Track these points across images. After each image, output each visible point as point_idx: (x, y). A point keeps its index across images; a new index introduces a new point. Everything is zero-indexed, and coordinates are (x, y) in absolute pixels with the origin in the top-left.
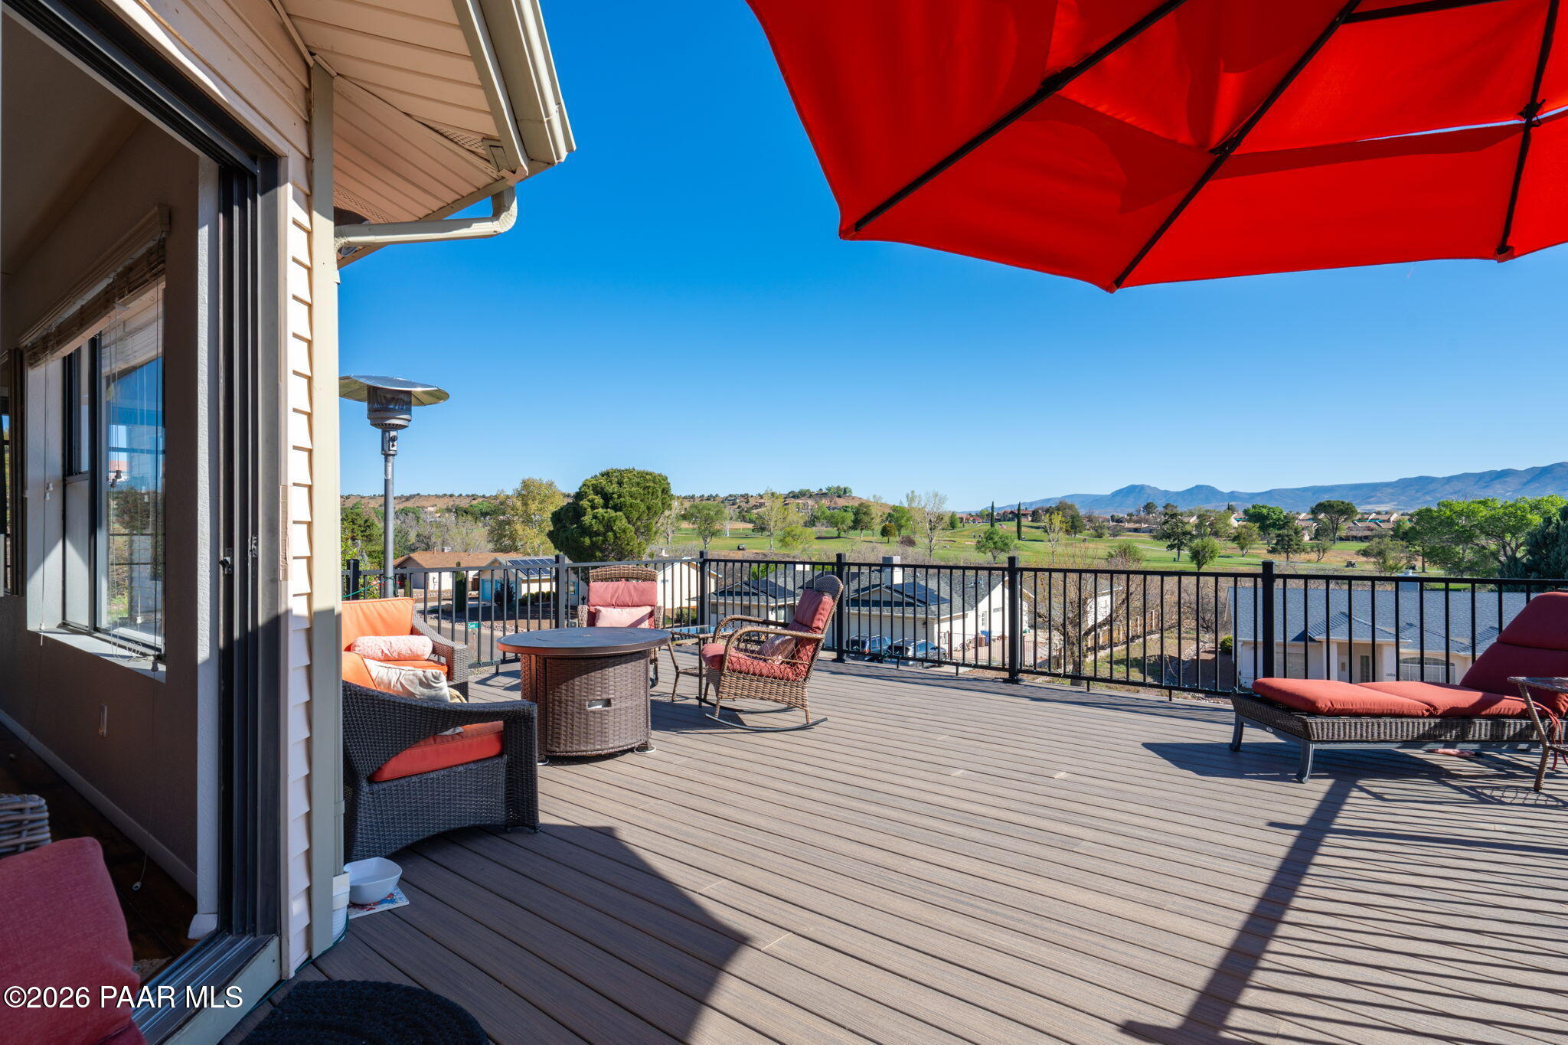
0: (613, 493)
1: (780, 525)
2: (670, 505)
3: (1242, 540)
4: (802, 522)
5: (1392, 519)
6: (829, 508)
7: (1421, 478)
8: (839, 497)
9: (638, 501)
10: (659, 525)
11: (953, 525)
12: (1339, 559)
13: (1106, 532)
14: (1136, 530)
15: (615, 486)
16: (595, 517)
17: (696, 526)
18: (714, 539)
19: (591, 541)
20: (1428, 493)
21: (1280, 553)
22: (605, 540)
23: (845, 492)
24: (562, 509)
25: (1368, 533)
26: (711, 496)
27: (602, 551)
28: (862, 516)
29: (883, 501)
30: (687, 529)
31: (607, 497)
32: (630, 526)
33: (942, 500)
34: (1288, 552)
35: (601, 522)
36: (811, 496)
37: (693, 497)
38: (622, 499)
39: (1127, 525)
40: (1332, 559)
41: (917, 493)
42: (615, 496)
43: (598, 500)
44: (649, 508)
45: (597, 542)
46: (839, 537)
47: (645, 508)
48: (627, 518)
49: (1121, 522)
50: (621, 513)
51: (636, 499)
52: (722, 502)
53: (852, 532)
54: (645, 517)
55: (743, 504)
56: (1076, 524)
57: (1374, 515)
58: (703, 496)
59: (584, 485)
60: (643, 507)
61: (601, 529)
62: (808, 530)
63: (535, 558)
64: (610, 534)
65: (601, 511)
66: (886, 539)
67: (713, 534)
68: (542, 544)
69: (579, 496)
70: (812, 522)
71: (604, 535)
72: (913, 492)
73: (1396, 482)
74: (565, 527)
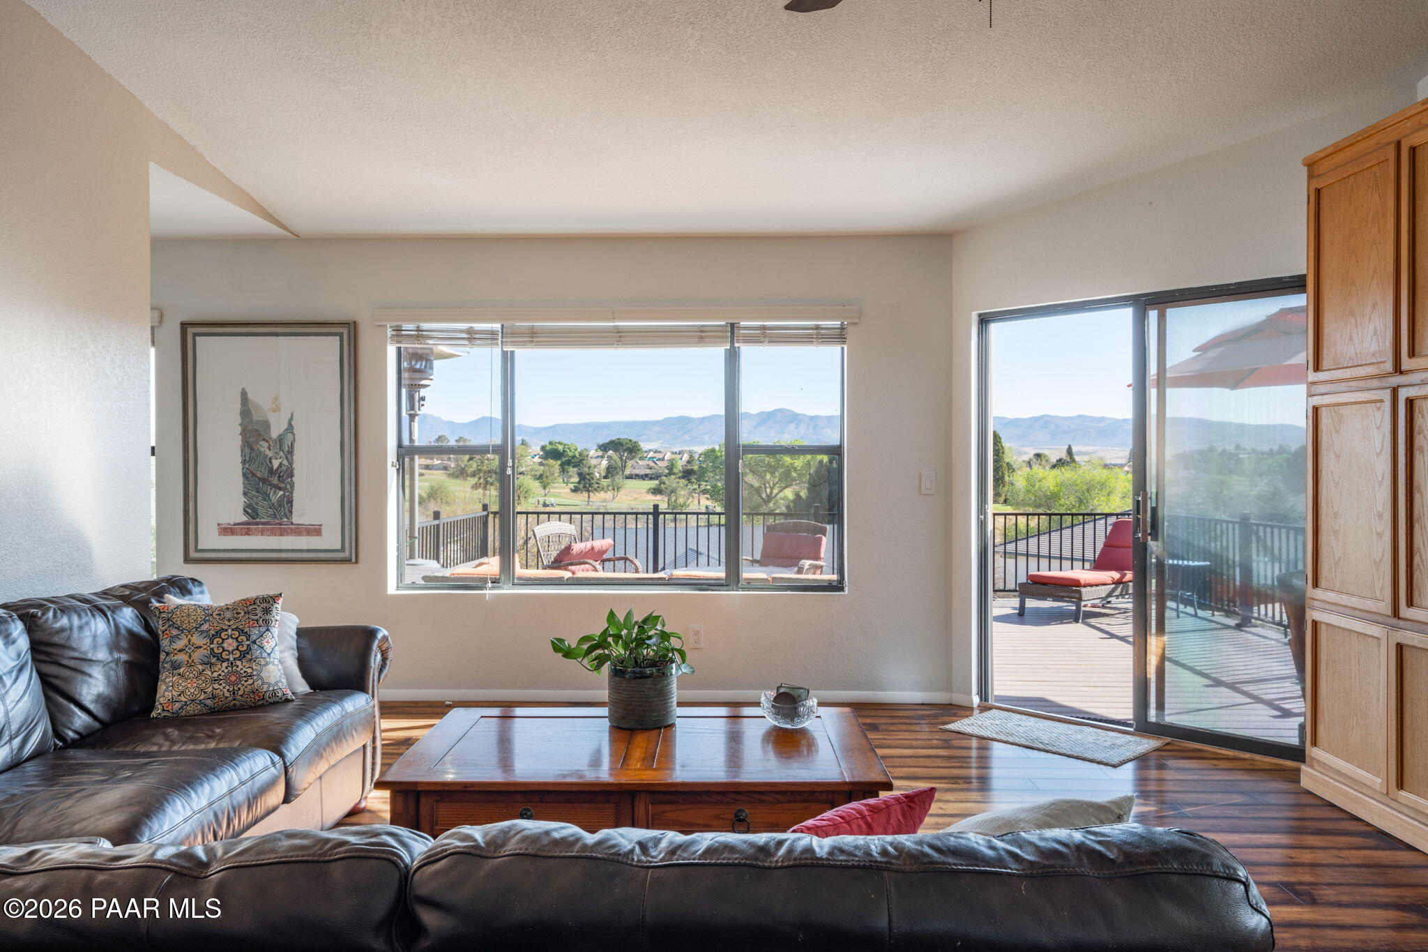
3: (544, 479)
5: (666, 458)
12: (630, 498)
21: (581, 493)
25: (648, 471)
34: (589, 491)
40: (624, 497)
57: (652, 453)
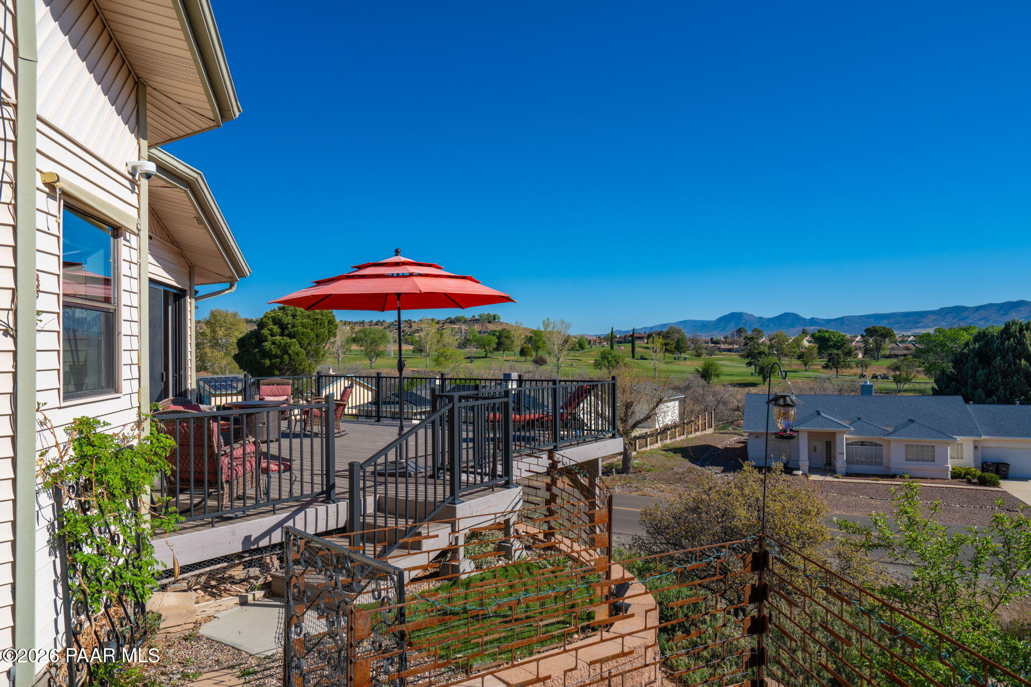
0: (288, 324)
1: (434, 347)
2: (335, 333)
3: (805, 358)
4: (456, 343)
6: (480, 332)
7: (957, 307)
8: (489, 322)
9: (309, 330)
10: (326, 348)
11: (582, 347)
13: (704, 351)
14: (729, 350)
15: (290, 318)
16: (274, 343)
17: (363, 348)
18: (378, 359)
19: (271, 363)
20: (962, 320)
21: (831, 369)
22: (281, 362)
23: (494, 318)
24: (247, 335)
26: (379, 321)
27: (280, 370)
28: (503, 340)
29: (523, 326)
30: (356, 351)
31: (283, 327)
32: (302, 350)
33: (568, 327)
34: (837, 368)
35: (279, 347)
36: (465, 322)
37: (363, 323)
38: (295, 329)
39: (722, 346)
41: (552, 320)
42: (289, 326)
43: (276, 329)
44: (317, 336)
45: (275, 363)
46: (486, 357)
47: (314, 336)
48: (300, 343)
49: (719, 343)
50: (295, 340)
51: (307, 328)
52: (389, 327)
53: (496, 353)
54: (314, 342)
55: (407, 329)
56: (681, 345)
57: (912, 337)
58: (372, 321)
59: (265, 317)
60: (312, 335)
61: (279, 353)
62: (459, 351)
63: (223, 376)
64: (286, 357)
65: (278, 338)
66: (523, 358)
67: (378, 355)
68: (228, 364)
69: (261, 325)
70: (463, 345)
71: (281, 358)
72: (548, 319)
73: (938, 310)
74: (249, 351)
